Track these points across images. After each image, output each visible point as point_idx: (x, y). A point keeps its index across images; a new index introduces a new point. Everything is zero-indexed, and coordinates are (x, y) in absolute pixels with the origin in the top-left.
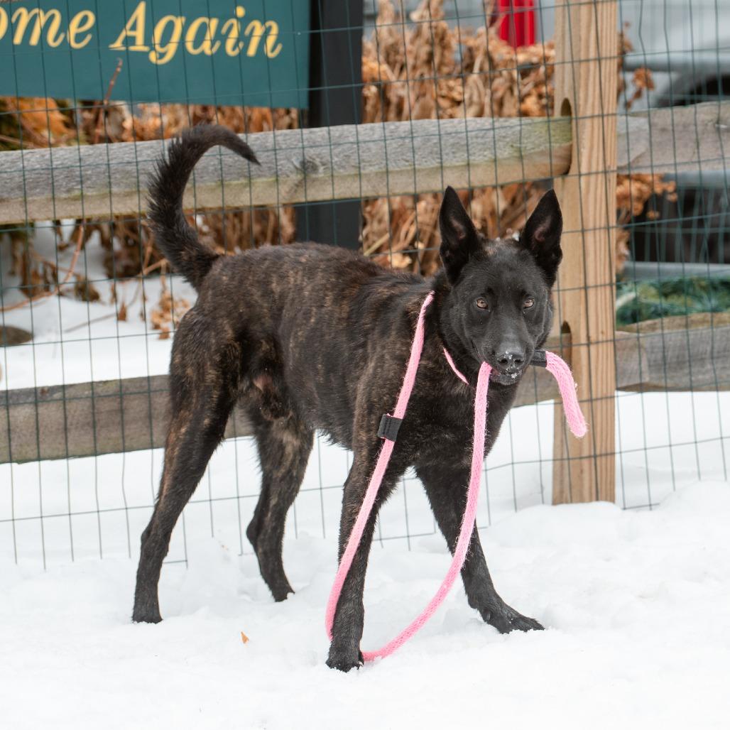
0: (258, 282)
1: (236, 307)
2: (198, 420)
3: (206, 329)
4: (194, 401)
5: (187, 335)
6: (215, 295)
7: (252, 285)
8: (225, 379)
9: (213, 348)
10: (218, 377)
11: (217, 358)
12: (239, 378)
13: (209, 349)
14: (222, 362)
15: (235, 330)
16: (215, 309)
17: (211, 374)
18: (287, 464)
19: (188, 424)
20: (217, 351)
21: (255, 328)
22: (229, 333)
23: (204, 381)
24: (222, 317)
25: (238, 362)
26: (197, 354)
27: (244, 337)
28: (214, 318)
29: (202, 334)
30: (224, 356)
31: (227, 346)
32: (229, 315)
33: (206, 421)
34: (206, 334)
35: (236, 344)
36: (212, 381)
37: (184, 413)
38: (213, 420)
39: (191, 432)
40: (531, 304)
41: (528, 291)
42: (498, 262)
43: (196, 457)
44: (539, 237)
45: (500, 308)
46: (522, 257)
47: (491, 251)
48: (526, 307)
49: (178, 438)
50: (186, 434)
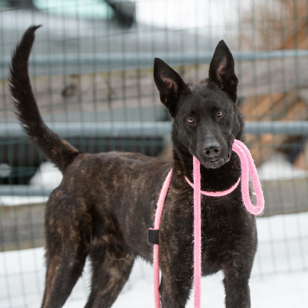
0: (105, 178)
1: (89, 191)
2: (66, 262)
3: (69, 204)
4: (63, 249)
5: (57, 206)
6: (75, 182)
7: (100, 179)
8: (82, 237)
9: (74, 217)
10: (77, 236)
11: (77, 223)
12: (91, 237)
13: (71, 217)
14: (80, 226)
15: (88, 206)
16: (75, 190)
17: (73, 234)
19: (60, 265)
20: (77, 219)
22: (84, 208)
23: (68, 237)
24: (79, 196)
25: (90, 227)
26: (64, 220)
27: (92, 210)
28: (75, 197)
29: (66, 207)
30: (81, 222)
31: (83, 216)
32: (84, 195)
33: (71, 264)
34: (69, 206)
35: (89, 215)
36: (74, 238)
37: (56, 257)
38: (75, 264)
39: (63, 270)
40: (221, 114)
41: (217, 107)
42: (197, 94)
43: (65, 286)
44: (222, 72)
45: (201, 122)
46: (210, 87)
47: (192, 88)
48: (218, 117)
49: (54, 273)
50: (59, 270)
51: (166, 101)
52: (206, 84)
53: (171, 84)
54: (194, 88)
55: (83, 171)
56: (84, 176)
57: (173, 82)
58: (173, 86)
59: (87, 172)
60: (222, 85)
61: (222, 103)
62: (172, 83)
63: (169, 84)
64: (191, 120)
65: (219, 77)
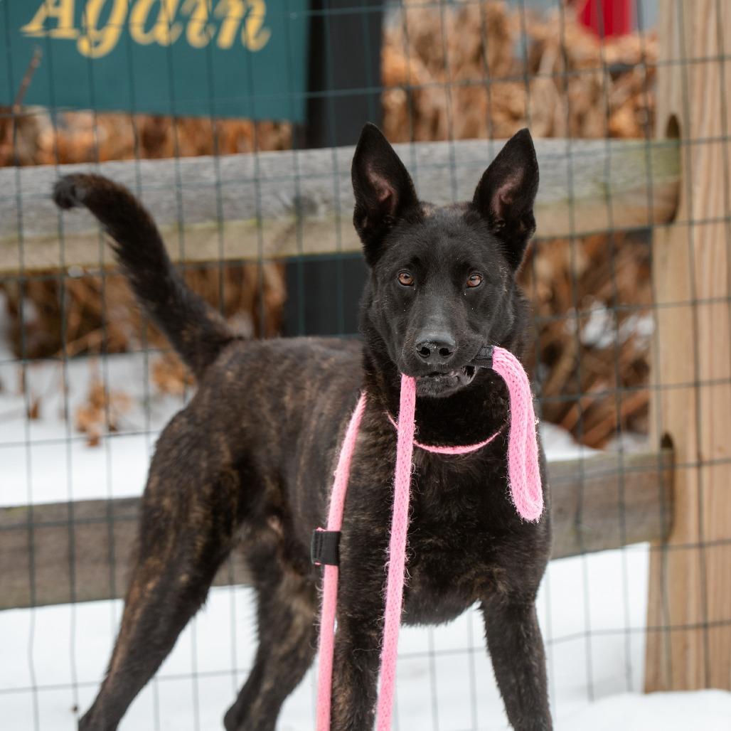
1: (238, 419)
2: (171, 572)
3: (196, 446)
4: (170, 545)
5: (170, 450)
6: (213, 397)
8: (215, 521)
9: (203, 476)
10: (206, 518)
11: (207, 490)
12: (235, 522)
13: (197, 475)
14: (214, 496)
15: (234, 453)
16: (211, 416)
17: (198, 513)
18: (293, 640)
19: (158, 579)
20: (207, 481)
21: (260, 455)
22: (226, 457)
23: (187, 520)
24: (218, 430)
25: (235, 500)
26: (180, 481)
27: (244, 463)
28: (208, 431)
29: (190, 451)
30: (217, 487)
31: (222, 474)
32: (228, 429)
33: (184, 578)
34: (195, 452)
35: (234, 473)
36: (198, 522)
37: (152, 562)
38: (193, 579)
39: (161, 590)
40: (477, 282)
41: (473, 264)
42: (435, 225)
43: (163, 627)
44: (506, 197)
45: (428, 286)
46: (469, 220)
47: (428, 212)
48: (469, 286)
49: (142, 597)
50: (154, 591)
51: (365, 225)
52: (461, 213)
53: (386, 194)
54: (434, 213)
55: (229, 374)
56: (232, 384)
57: (392, 189)
58: (389, 198)
59: (239, 376)
60: (499, 226)
61: (485, 260)
62: (390, 192)
63: (381, 191)
64: (406, 277)
65: (497, 208)
